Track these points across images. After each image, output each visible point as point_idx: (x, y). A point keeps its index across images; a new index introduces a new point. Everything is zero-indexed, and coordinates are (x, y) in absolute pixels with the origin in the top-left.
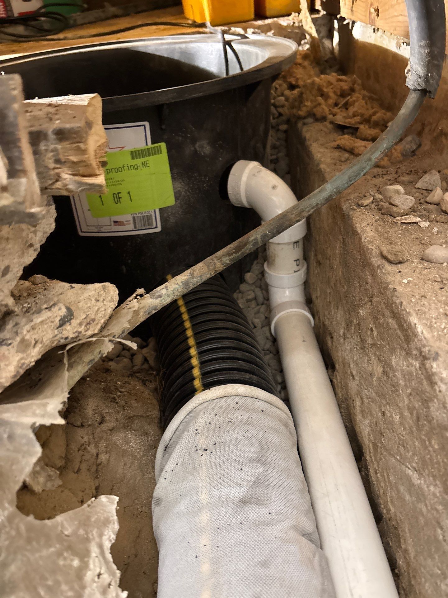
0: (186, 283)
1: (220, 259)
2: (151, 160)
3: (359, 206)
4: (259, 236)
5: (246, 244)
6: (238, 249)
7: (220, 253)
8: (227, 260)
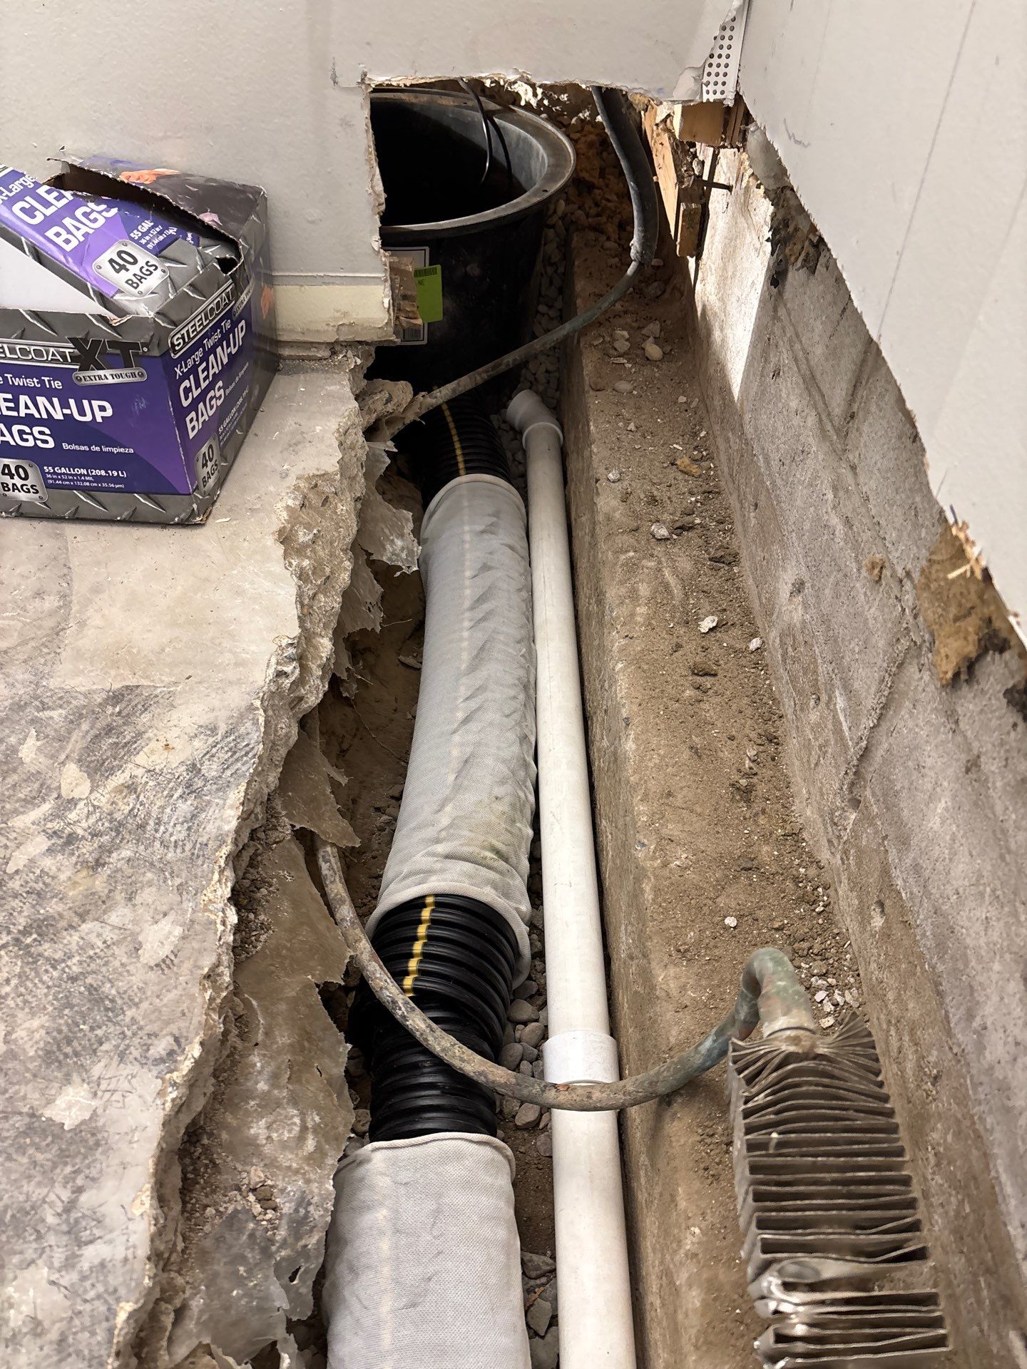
0: (454, 390)
1: (480, 374)
2: (426, 279)
3: (591, 345)
4: (510, 360)
5: (500, 364)
6: (494, 368)
7: (481, 370)
8: (485, 376)
